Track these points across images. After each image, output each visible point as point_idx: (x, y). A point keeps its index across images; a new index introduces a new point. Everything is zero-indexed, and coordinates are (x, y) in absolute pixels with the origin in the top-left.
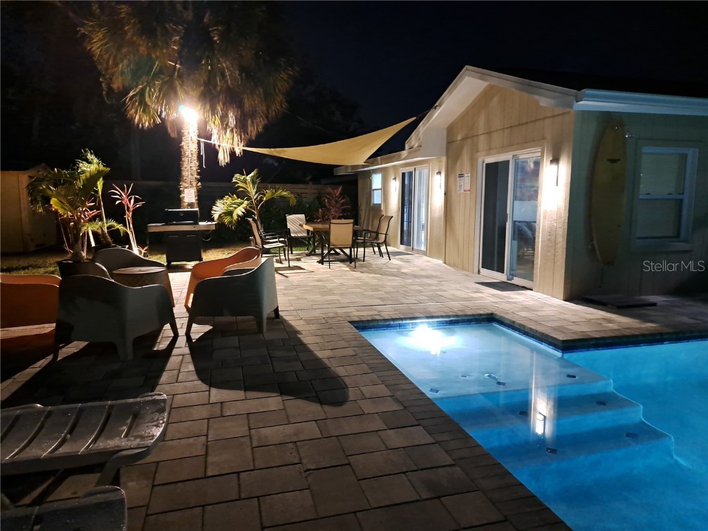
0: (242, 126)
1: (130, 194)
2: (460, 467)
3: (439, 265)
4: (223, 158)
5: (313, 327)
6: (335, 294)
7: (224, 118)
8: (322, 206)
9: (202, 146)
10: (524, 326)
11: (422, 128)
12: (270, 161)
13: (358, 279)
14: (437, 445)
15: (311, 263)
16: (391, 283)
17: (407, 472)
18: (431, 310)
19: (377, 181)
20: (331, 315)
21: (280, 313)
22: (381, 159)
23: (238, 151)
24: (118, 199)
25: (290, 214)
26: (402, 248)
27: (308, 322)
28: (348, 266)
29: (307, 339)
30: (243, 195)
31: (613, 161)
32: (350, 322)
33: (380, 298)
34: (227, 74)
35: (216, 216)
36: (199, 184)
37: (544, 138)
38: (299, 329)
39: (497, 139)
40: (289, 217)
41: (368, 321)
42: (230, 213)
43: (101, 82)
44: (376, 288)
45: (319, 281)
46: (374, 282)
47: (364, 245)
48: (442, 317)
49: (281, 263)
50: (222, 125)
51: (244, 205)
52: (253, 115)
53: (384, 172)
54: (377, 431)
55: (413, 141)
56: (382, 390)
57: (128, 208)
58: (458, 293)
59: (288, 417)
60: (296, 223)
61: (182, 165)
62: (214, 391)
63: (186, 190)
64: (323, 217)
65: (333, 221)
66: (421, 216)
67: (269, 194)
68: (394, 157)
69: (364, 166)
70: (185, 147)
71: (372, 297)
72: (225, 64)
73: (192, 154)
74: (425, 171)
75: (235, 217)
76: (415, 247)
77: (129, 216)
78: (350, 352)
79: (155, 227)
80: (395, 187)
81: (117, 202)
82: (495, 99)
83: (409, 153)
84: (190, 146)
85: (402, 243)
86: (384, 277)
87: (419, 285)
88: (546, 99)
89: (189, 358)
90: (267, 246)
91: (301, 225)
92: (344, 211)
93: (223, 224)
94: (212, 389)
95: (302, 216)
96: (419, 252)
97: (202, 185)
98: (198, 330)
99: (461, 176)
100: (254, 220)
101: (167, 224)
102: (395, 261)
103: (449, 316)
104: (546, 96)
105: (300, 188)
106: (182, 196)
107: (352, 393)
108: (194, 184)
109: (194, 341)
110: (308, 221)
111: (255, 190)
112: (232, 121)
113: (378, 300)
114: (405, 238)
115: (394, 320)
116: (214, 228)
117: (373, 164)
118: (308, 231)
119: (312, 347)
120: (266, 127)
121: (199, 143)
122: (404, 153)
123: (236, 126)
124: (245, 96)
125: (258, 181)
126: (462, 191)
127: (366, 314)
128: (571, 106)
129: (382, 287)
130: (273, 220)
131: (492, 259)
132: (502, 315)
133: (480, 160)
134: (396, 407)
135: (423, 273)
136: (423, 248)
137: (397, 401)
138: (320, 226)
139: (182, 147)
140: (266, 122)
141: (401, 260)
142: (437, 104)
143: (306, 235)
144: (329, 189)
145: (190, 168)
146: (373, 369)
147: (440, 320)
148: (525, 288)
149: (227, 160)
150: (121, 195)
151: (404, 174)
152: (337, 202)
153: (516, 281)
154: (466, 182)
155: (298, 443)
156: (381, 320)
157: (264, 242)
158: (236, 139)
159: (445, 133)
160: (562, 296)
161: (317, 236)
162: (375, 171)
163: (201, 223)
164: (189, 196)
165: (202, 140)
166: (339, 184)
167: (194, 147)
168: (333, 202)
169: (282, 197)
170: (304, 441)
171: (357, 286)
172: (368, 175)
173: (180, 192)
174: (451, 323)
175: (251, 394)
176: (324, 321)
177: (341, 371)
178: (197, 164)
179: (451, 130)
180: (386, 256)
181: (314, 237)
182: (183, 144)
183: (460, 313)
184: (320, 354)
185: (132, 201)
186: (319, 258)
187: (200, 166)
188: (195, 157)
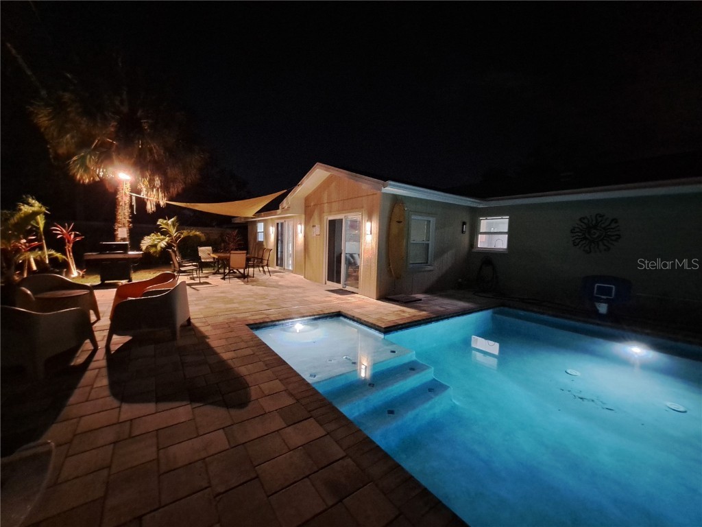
0: (165, 188)
1: (72, 230)
2: (351, 458)
3: (302, 279)
4: (150, 208)
5: (218, 332)
6: (234, 303)
7: (151, 181)
8: (224, 241)
9: (134, 199)
10: (360, 319)
11: (290, 197)
12: (188, 213)
13: (250, 290)
14: (328, 436)
15: (216, 280)
16: (274, 293)
17: (310, 475)
18: (302, 311)
19: (260, 227)
20: (232, 320)
21: (192, 321)
22: (264, 214)
23: (162, 203)
24: (59, 234)
25: (201, 246)
26: (277, 268)
27: (215, 327)
28: (243, 281)
29: (214, 343)
30: (165, 233)
31: (399, 222)
32: (247, 325)
33: (267, 305)
34: (155, 151)
35: (144, 248)
36: (131, 225)
37: (362, 207)
38: (207, 334)
39: (335, 206)
40: (200, 249)
41: (260, 323)
42: (155, 246)
43: (48, 148)
44: (263, 297)
45: (222, 292)
46: (263, 292)
47: (253, 266)
48: (310, 316)
49: (194, 279)
50: (150, 186)
51: (166, 240)
52: (174, 181)
53: (266, 222)
54: (277, 431)
55: (285, 204)
56: (277, 385)
57: (69, 242)
58: (316, 298)
59: (197, 428)
60: (205, 253)
61: (117, 211)
62: (125, 407)
63: (119, 229)
64: (225, 248)
65: (232, 252)
66: (289, 249)
67: (185, 233)
68: (272, 213)
69: (252, 218)
70: (120, 199)
71: (261, 304)
72: (153, 145)
73: (125, 204)
74: (291, 223)
75: (159, 248)
76: (286, 268)
77: (69, 247)
78: (249, 351)
79: (92, 255)
80: (272, 231)
81: (59, 236)
82: (334, 184)
83: (282, 211)
84: (125, 198)
85: (277, 265)
86: (268, 288)
87: (292, 293)
88: (366, 185)
89: (104, 372)
90: (182, 269)
91: (209, 254)
92: (239, 245)
93: (150, 253)
94: (123, 404)
95: (210, 248)
96: (289, 270)
97: (133, 225)
98: (119, 340)
99: (314, 226)
100: (174, 251)
101: (101, 253)
102: (274, 277)
103: (314, 315)
104: (366, 183)
105: (208, 230)
106: (117, 232)
107: (254, 392)
108: (127, 225)
109: (112, 352)
110: (214, 251)
111: (175, 230)
112: (158, 182)
113: (265, 306)
114: (279, 262)
115: (278, 321)
116: (141, 256)
117: (259, 217)
118: (214, 258)
119: (218, 350)
120: (183, 189)
121: (131, 196)
122: (279, 211)
123: (161, 187)
124: (168, 168)
125: (177, 224)
126: (315, 235)
127: (258, 318)
128: (380, 190)
129: (267, 295)
130: (188, 250)
131: (334, 275)
132: (345, 312)
133: (325, 217)
134: (290, 401)
135: (292, 285)
136: (290, 268)
137: (291, 395)
138: (222, 255)
139: (117, 198)
140: (184, 186)
141: (277, 276)
142: (299, 184)
143: (212, 260)
144: (229, 231)
145: (124, 214)
146: (268, 366)
147: (309, 318)
148: (353, 293)
149: (154, 209)
150: (62, 231)
151: (278, 224)
152: (234, 239)
153: (348, 288)
154: (317, 230)
155: (207, 459)
156: (269, 322)
157: (181, 266)
158: (160, 195)
159: (304, 201)
160: (375, 297)
161: (220, 262)
162: (260, 221)
163: (130, 253)
164: (122, 233)
165: (133, 194)
166: (236, 228)
167: (127, 200)
168: (232, 240)
169: (196, 236)
170: (212, 455)
171: (251, 296)
172: (255, 223)
173: (115, 230)
174: (316, 319)
175: (162, 406)
176: (227, 326)
177: (243, 370)
178: (130, 211)
179: (307, 199)
180: (268, 274)
181: (218, 262)
182: (118, 196)
183: (321, 313)
184: (226, 356)
185: (72, 236)
186: (222, 276)
187: (132, 212)
188: (127, 206)
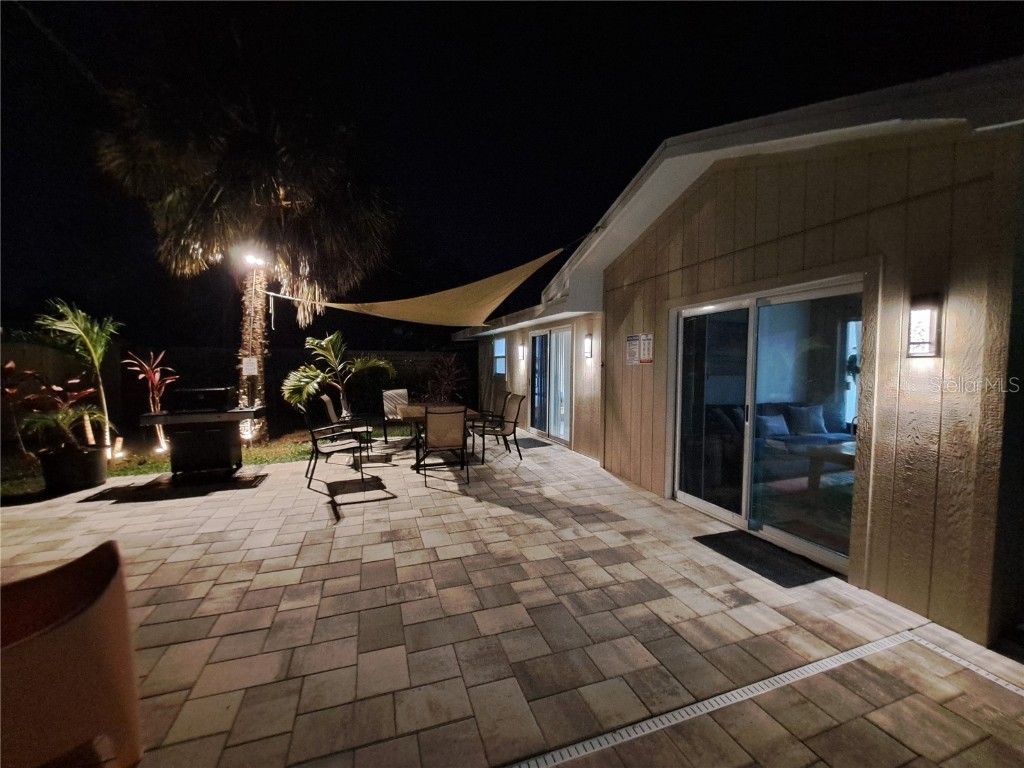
1: (159, 365)
4: (303, 318)
7: (294, 268)
8: (432, 377)
9: (271, 301)
11: (567, 271)
19: (500, 348)
22: (507, 320)
23: (321, 308)
24: (140, 372)
25: (387, 389)
26: (532, 433)
30: (320, 365)
35: (286, 394)
36: (266, 351)
40: (387, 393)
42: (299, 391)
51: (320, 379)
53: (509, 337)
55: (553, 290)
60: (395, 401)
61: (242, 326)
63: (245, 360)
64: (433, 392)
66: (559, 387)
67: (358, 365)
68: (523, 315)
69: (482, 329)
70: (247, 303)
73: (256, 312)
74: (567, 335)
75: (305, 396)
76: (552, 433)
80: (522, 353)
81: (141, 376)
83: (547, 307)
84: (255, 300)
85: (533, 425)
91: (401, 405)
95: (404, 391)
97: (270, 352)
99: (633, 338)
106: (241, 366)
108: (259, 351)
110: (411, 400)
111: (339, 359)
114: (537, 419)
117: (494, 326)
121: (268, 297)
122: (540, 308)
123: (313, 275)
125: (344, 346)
126: (635, 361)
133: (673, 313)
136: (563, 438)
139: (243, 303)
142: (599, 224)
144: (442, 357)
145: (254, 328)
149: (310, 320)
150: (141, 366)
151: (534, 339)
154: (642, 349)
158: (316, 292)
159: (601, 278)
162: (498, 336)
164: (250, 366)
165: (272, 294)
167: (259, 304)
169: (378, 368)
172: (490, 339)
178: (264, 324)
179: (611, 273)
180: (513, 447)
182: (244, 298)
185: (158, 376)
187: (268, 326)
188: (260, 316)
